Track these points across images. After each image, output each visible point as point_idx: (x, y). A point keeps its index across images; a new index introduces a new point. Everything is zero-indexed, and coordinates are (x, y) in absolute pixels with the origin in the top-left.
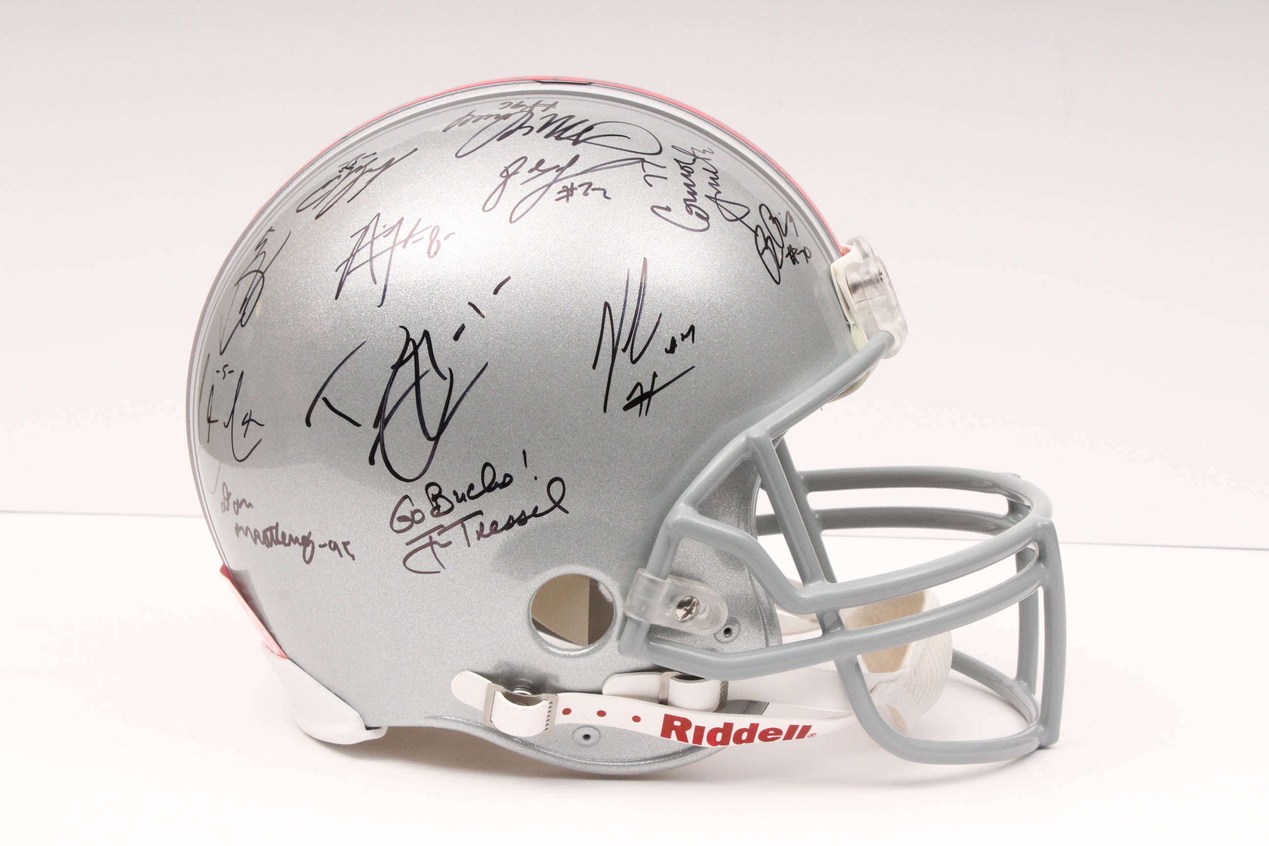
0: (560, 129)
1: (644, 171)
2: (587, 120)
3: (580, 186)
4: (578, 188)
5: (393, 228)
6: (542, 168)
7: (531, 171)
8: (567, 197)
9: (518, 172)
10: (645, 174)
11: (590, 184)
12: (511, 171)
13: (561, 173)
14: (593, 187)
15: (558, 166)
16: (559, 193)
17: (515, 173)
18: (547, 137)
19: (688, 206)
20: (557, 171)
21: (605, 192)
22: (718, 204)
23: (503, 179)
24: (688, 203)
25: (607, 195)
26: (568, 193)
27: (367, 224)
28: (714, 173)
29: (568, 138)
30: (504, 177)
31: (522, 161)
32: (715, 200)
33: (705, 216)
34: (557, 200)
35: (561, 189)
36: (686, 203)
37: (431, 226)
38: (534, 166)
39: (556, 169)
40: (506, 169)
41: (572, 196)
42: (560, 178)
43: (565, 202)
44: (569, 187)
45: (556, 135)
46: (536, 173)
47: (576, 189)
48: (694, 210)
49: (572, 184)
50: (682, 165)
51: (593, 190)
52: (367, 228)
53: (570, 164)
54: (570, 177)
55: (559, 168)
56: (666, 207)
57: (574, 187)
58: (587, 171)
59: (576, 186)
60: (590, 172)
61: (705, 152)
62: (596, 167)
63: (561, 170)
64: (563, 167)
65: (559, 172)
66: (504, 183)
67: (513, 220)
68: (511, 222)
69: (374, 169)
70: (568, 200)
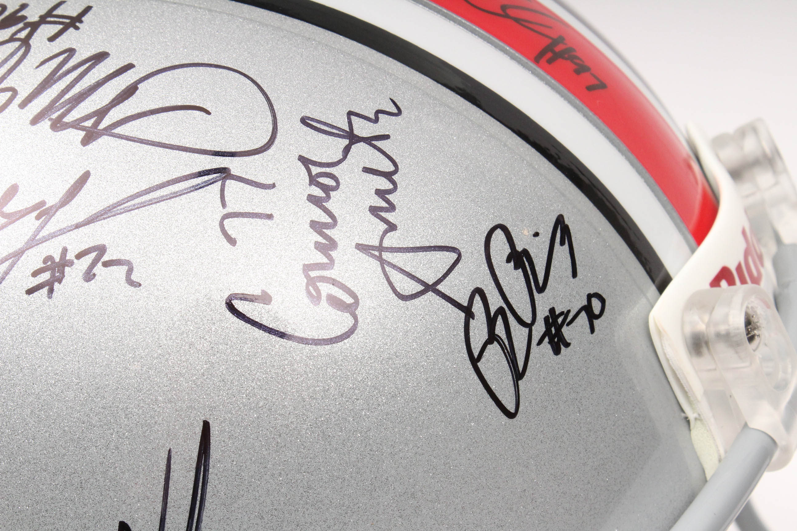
0: (67, 97)
1: (224, 205)
2: (130, 66)
3: (79, 256)
4: (76, 261)
6: (9, 208)
8: (50, 286)
10: (225, 211)
11: (101, 250)
13: (46, 223)
14: (106, 258)
15: (43, 203)
16: (35, 274)
18: (35, 121)
19: (311, 282)
20: (38, 218)
21: (130, 271)
22: (383, 262)
24: (313, 274)
25: (134, 277)
26: (53, 275)
28: (388, 176)
29: (76, 125)
32: (377, 253)
33: (349, 300)
34: (30, 292)
35: (40, 265)
36: (307, 276)
39: (38, 211)
41: (60, 281)
42: (44, 233)
43: (45, 299)
44: (57, 260)
45: (55, 116)
47: (71, 263)
48: (326, 289)
49: (65, 251)
50: (315, 170)
51: (106, 264)
53: (67, 197)
54: (62, 232)
55: (44, 208)
56: (260, 294)
57: (68, 258)
58: (98, 217)
59: (70, 256)
60: (104, 219)
61: (380, 115)
62: (119, 204)
63: (48, 214)
64: (52, 206)
65: (41, 220)
70: (51, 291)
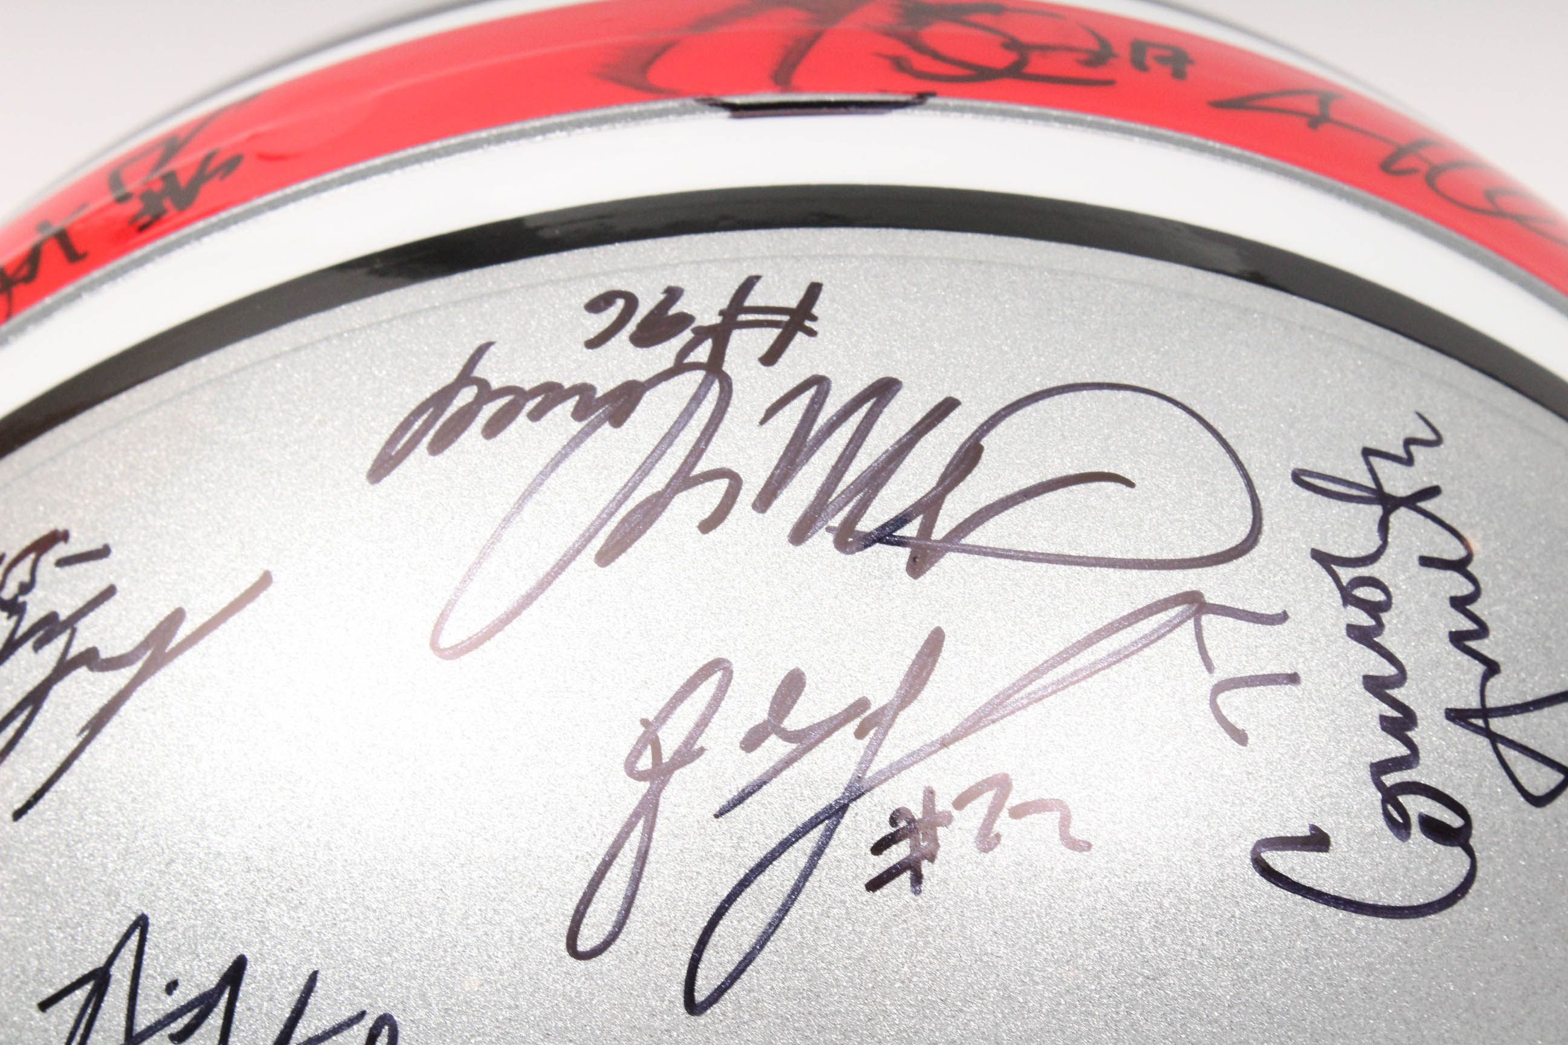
0: (850, 477)
1: (1209, 666)
2: (948, 406)
3: (960, 802)
4: (955, 813)
5: (205, 1003)
6: (795, 720)
7: (752, 741)
8: (912, 868)
9: (702, 750)
10: (1214, 680)
11: (1002, 784)
12: (671, 739)
13: (877, 744)
14: (1013, 801)
15: (862, 704)
16: (879, 848)
17: (688, 754)
18: (800, 534)
19: (1390, 796)
20: (860, 734)
21: (1065, 822)
22: (1495, 739)
23: (644, 786)
24: (1391, 779)
25: (1073, 832)
26: (915, 848)
27: (100, 961)
28: (1460, 566)
29: (886, 535)
30: (641, 776)
31: (707, 689)
32: (1480, 722)
33: (1456, 822)
34: (874, 885)
35: (885, 829)
36: (1380, 786)
37: (362, 1015)
38: (761, 714)
39: (857, 721)
40: (650, 738)
41: (932, 858)
42: (880, 763)
43: (908, 895)
44: (917, 813)
45: (836, 521)
46: (775, 748)
47: (948, 819)
48: (1416, 805)
49: (930, 794)
50: (1346, 574)
51: (1017, 813)
52: (100, 979)
53: (911, 686)
54: (916, 757)
55: (868, 713)
56: (1308, 834)
57: (939, 808)
58: (981, 718)
59: (943, 804)
60: (993, 722)
61: (1413, 448)
62: (1018, 686)
63: (877, 724)
64: (884, 708)
65: (869, 737)
66: (648, 809)
67: (700, 997)
68: (693, 1007)
69: (104, 654)
70: (917, 879)
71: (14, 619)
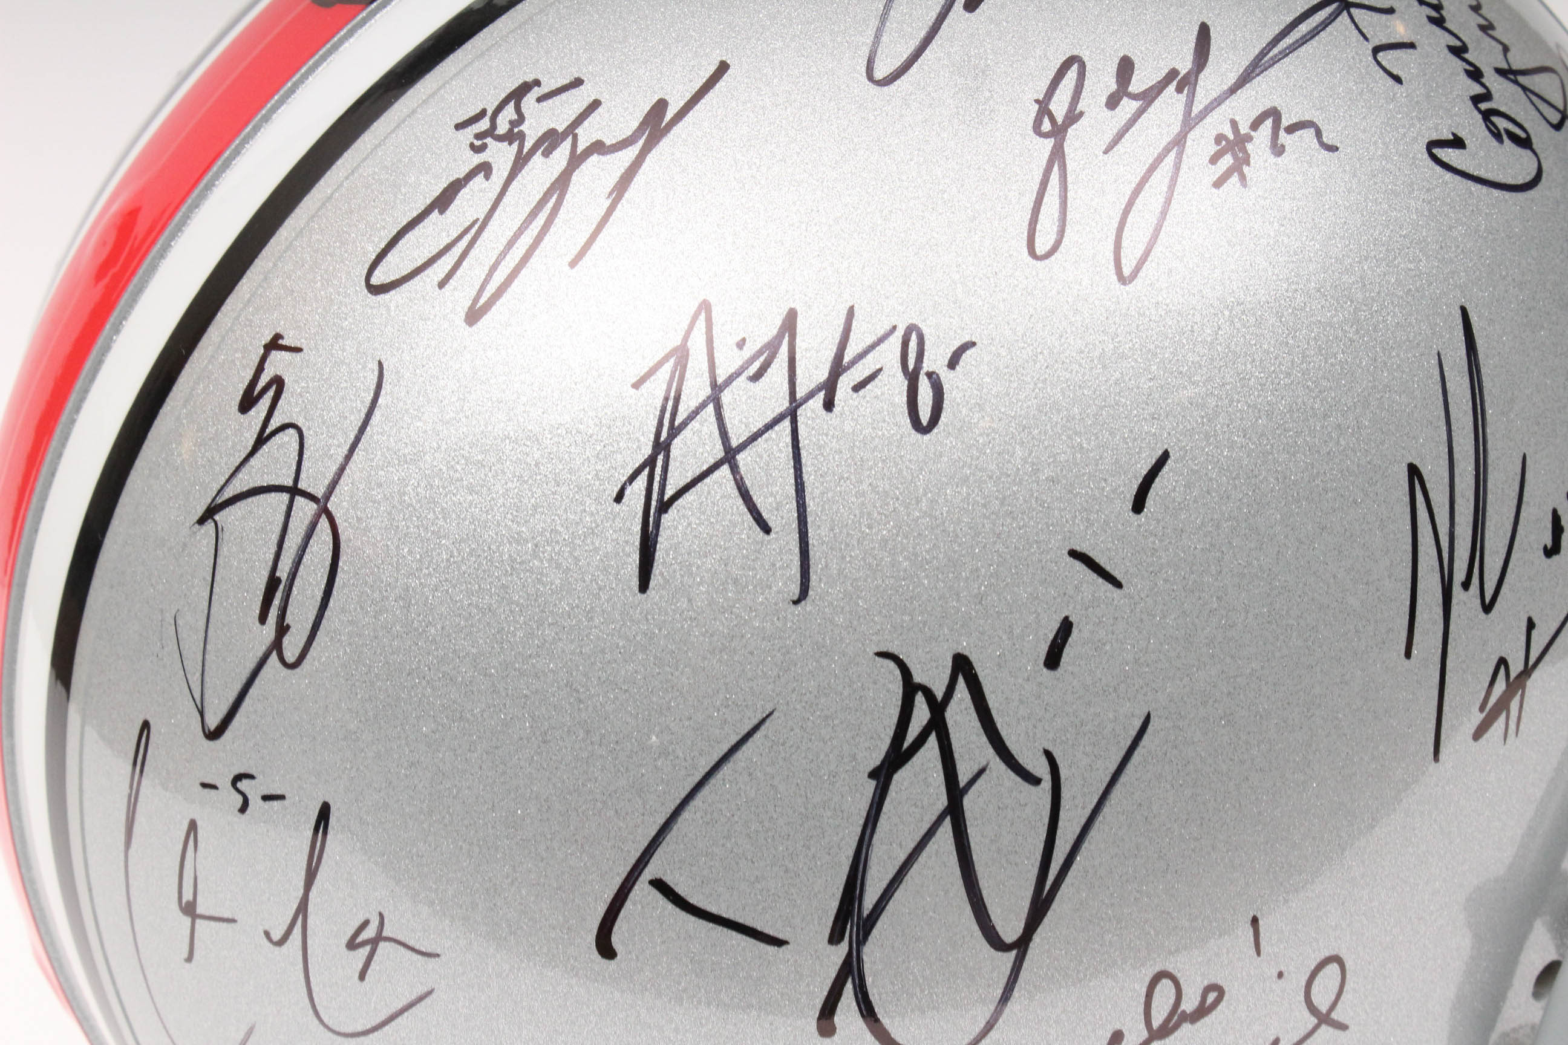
1: (1365, 38)
3: (1256, 125)
4: (1253, 133)
5: (771, 348)
6: (1136, 86)
7: (1113, 102)
8: (1238, 170)
9: (1081, 114)
10: (1371, 45)
11: (1274, 114)
12: (1059, 107)
13: (1192, 95)
14: (1285, 122)
15: (1173, 73)
16: (1214, 160)
17: (1073, 116)
19: (1485, 116)
20: (1179, 90)
21: (1319, 134)
22: (1523, 88)
23: (1049, 143)
24: (1481, 107)
25: (1326, 140)
26: (1235, 156)
27: (677, 341)
30: (1046, 135)
31: (1072, 74)
32: (1513, 77)
33: (1522, 134)
34: (1218, 184)
35: (1213, 149)
36: (1478, 110)
37: (895, 328)
38: (1112, 85)
39: (1175, 83)
40: (1043, 108)
41: (1247, 162)
42: (1197, 108)
43: (1239, 187)
44: (1231, 136)
46: (1128, 107)
47: (1250, 139)
48: (1499, 123)
49: (1234, 124)
51: (1289, 130)
52: (680, 353)
53: (1200, 59)
54: (1218, 102)
55: (1179, 77)
56: (1452, 138)
57: (1242, 132)
58: (1249, 74)
59: (1244, 129)
60: (1258, 75)
62: (1263, 53)
63: (1188, 83)
64: (1188, 73)
65: (1186, 91)
66: (1058, 155)
67: (1127, 271)
68: (1122, 280)
69: (608, 142)
70: (1243, 178)
71: (515, 145)
